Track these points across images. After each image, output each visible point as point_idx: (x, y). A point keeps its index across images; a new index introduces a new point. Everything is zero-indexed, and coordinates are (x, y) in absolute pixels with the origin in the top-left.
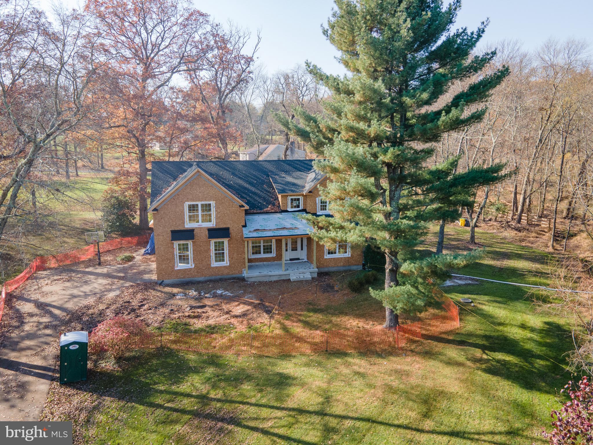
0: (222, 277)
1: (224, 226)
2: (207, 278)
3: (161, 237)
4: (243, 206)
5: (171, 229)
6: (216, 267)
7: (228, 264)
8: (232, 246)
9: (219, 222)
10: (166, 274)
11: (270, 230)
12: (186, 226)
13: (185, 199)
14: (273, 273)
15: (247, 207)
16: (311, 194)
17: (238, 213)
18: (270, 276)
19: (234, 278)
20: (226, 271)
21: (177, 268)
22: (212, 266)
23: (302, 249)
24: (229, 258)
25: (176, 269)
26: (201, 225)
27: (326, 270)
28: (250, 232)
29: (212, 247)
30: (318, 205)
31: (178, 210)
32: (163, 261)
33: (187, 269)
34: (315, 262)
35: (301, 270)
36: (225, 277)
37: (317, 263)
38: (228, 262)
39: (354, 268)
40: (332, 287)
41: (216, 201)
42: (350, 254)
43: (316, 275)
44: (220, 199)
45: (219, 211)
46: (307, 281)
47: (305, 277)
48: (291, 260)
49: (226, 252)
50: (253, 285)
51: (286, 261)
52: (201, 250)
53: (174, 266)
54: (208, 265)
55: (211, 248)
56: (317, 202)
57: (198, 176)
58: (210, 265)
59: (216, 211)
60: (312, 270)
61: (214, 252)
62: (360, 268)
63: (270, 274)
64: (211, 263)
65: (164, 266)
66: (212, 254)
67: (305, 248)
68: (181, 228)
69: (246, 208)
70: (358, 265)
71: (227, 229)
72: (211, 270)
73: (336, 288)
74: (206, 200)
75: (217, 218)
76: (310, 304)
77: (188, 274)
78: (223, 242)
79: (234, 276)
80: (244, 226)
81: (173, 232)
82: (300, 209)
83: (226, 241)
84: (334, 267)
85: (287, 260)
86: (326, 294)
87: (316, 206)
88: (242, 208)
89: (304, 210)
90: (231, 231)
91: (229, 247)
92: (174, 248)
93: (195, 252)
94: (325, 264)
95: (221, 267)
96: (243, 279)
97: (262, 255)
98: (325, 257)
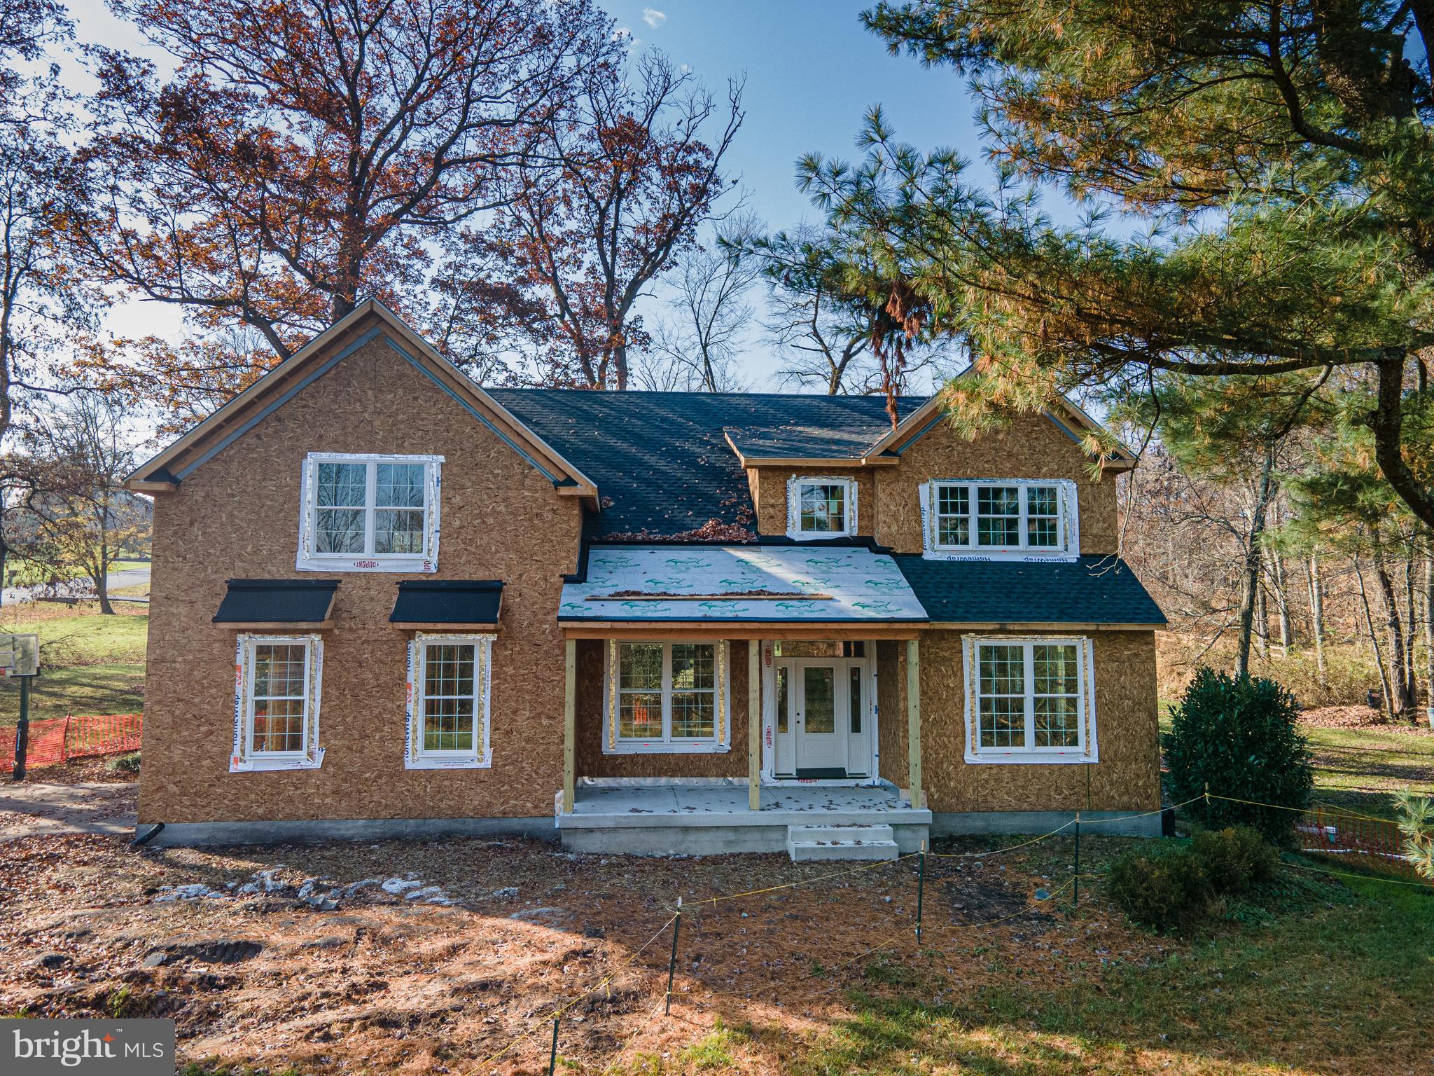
0: (456, 825)
1: (482, 575)
2: (378, 828)
3: (182, 609)
4: (570, 482)
5: (230, 575)
6: (430, 774)
7: (487, 763)
8: (510, 670)
9: (457, 554)
10: (182, 794)
11: (692, 598)
12: (300, 566)
13: (308, 441)
14: (701, 816)
15: (586, 487)
16: (896, 461)
17: (548, 516)
18: (686, 829)
19: (513, 835)
20: (475, 799)
21: (242, 767)
22: (409, 765)
23: (856, 727)
24: (495, 729)
25: (233, 768)
26: (372, 564)
27: (976, 824)
28: (594, 599)
29: (417, 675)
30: (926, 518)
31: (271, 486)
32: (175, 726)
33: (288, 773)
34: (915, 776)
35: (845, 811)
36: (470, 825)
37: (925, 786)
38: (488, 752)
39: (1121, 822)
40: (1016, 900)
41: (447, 454)
42: (1094, 747)
43: (921, 844)
44: (468, 446)
45: (457, 500)
46: (873, 866)
47: (866, 842)
48: (803, 774)
49: (482, 696)
50: (587, 866)
51: (779, 777)
52: (362, 683)
53: (226, 753)
54: (388, 758)
55: (411, 678)
56: (924, 502)
57: (375, 338)
58: (400, 759)
59: (446, 500)
60: (899, 813)
61: (422, 696)
62: (1150, 821)
63: (684, 817)
64: (403, 751)
65: (177, 752)
66: (410, 708)
67: (870, 720)
68: (276, 572)
69: (580, 490)
70: (1140, 809)
71: (493, 589)
72: (401, 787)
73: (1034, 903)
74: (401, 449)
75: (446, 533)
76: (879, 974)
77: (291, 801)
78: (468, 651)
79: (515, 824)
80: (568, 580)
81: (236, 587)
82: (846, 533)
83: (482, 645)
84: (1015, 812)
85: (787, 777)
86: (979, 933)
87: (920, 522)
88: (564, 491)
89: (864, 542)
90: (510, 597)
91: (495, 676)
92: (235, 668)
93: (334, 692)
94: (970, 794)
95: (451, 774)
96: (553, 841)
97: (670, 743)
98: (969, 758)
